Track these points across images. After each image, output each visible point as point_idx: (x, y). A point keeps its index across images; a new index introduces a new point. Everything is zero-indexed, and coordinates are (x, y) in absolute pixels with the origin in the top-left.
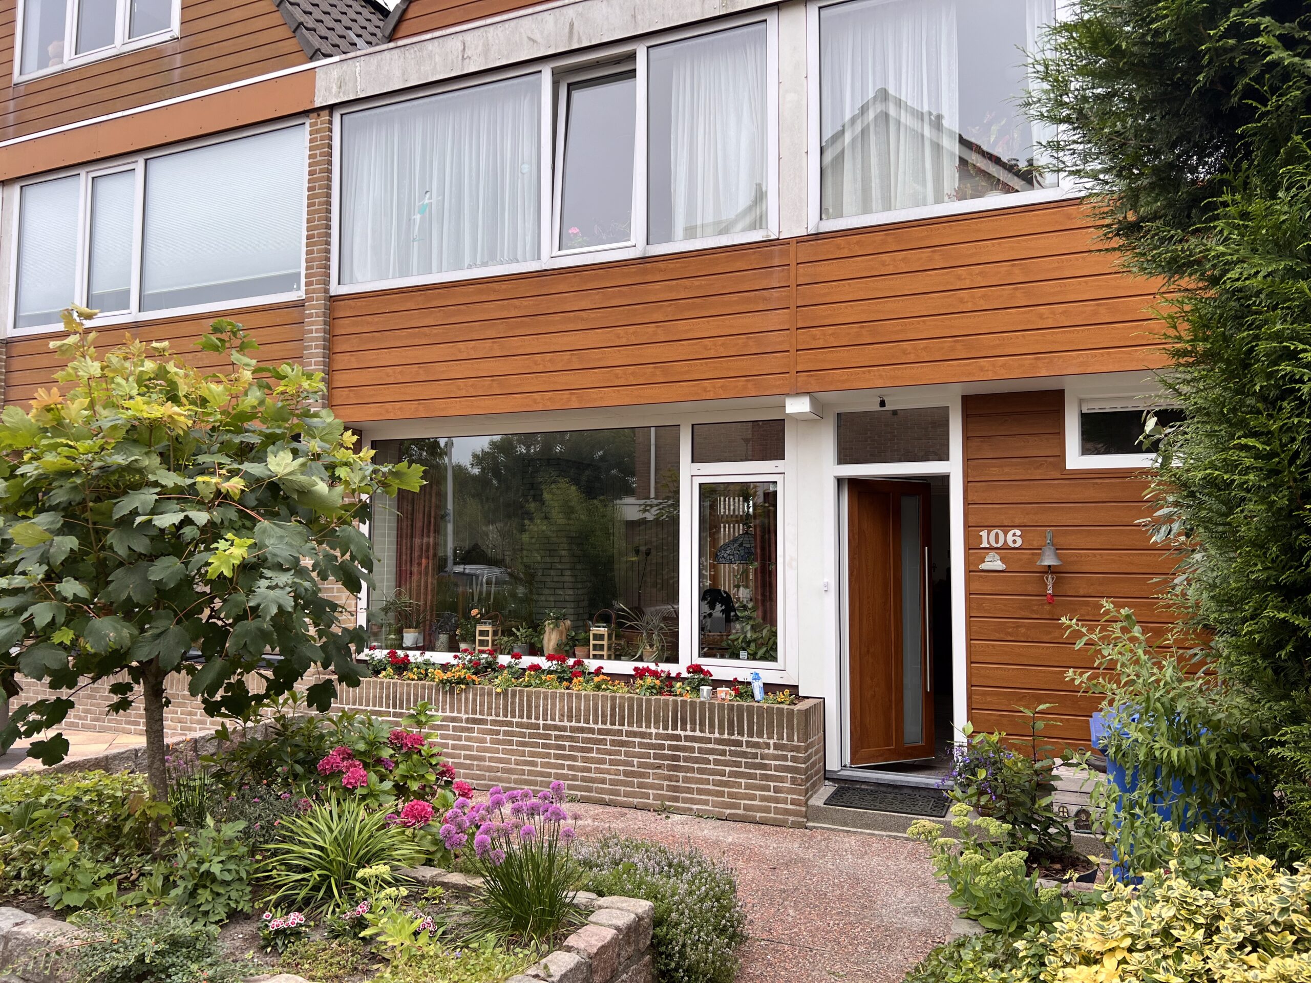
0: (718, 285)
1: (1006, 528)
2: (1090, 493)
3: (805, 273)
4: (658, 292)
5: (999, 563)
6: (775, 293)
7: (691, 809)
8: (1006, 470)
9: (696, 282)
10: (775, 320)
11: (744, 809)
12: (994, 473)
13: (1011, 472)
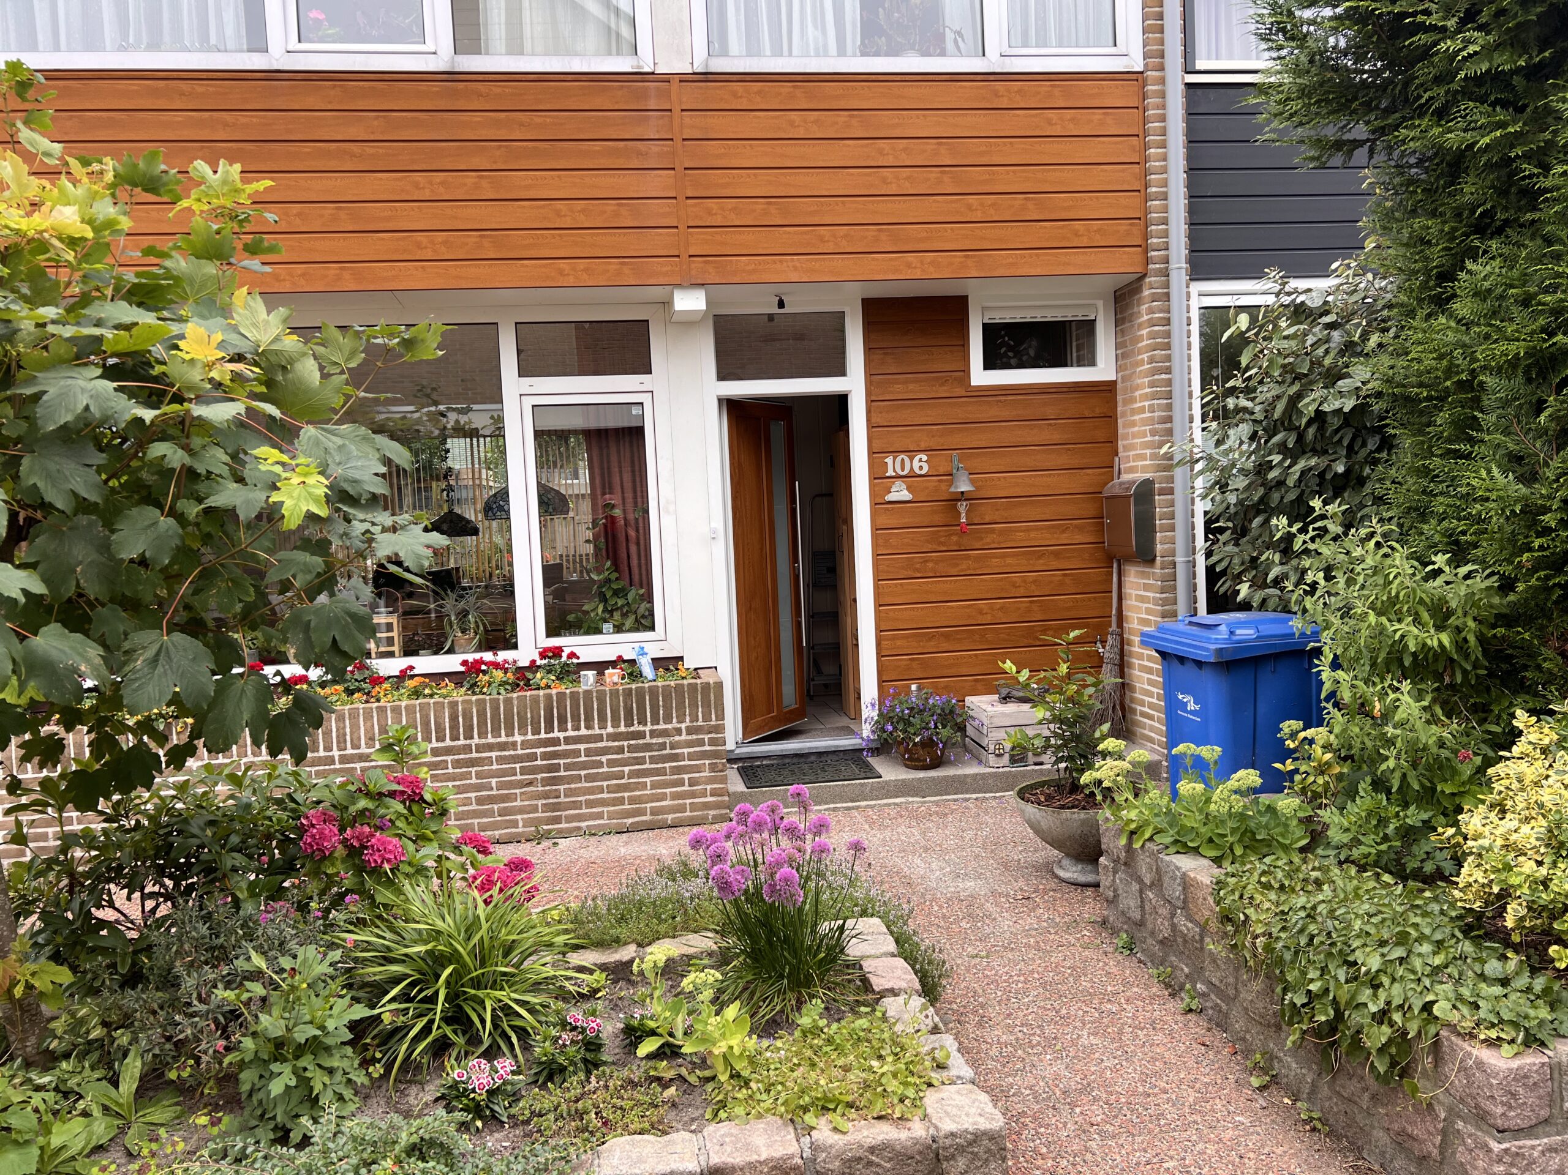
0: (570, 125)
1: (911, 453)
2: (994, 412)
3: (692, 125)
4: (478, 126)
5: (906, 492)
6: (655, 147)
7: (579, 828)
8: (911, 387)
9: (537, 118)
10: (655, 183)
11: (652, 814)
12: (898, 390)
13: (915, 389)
